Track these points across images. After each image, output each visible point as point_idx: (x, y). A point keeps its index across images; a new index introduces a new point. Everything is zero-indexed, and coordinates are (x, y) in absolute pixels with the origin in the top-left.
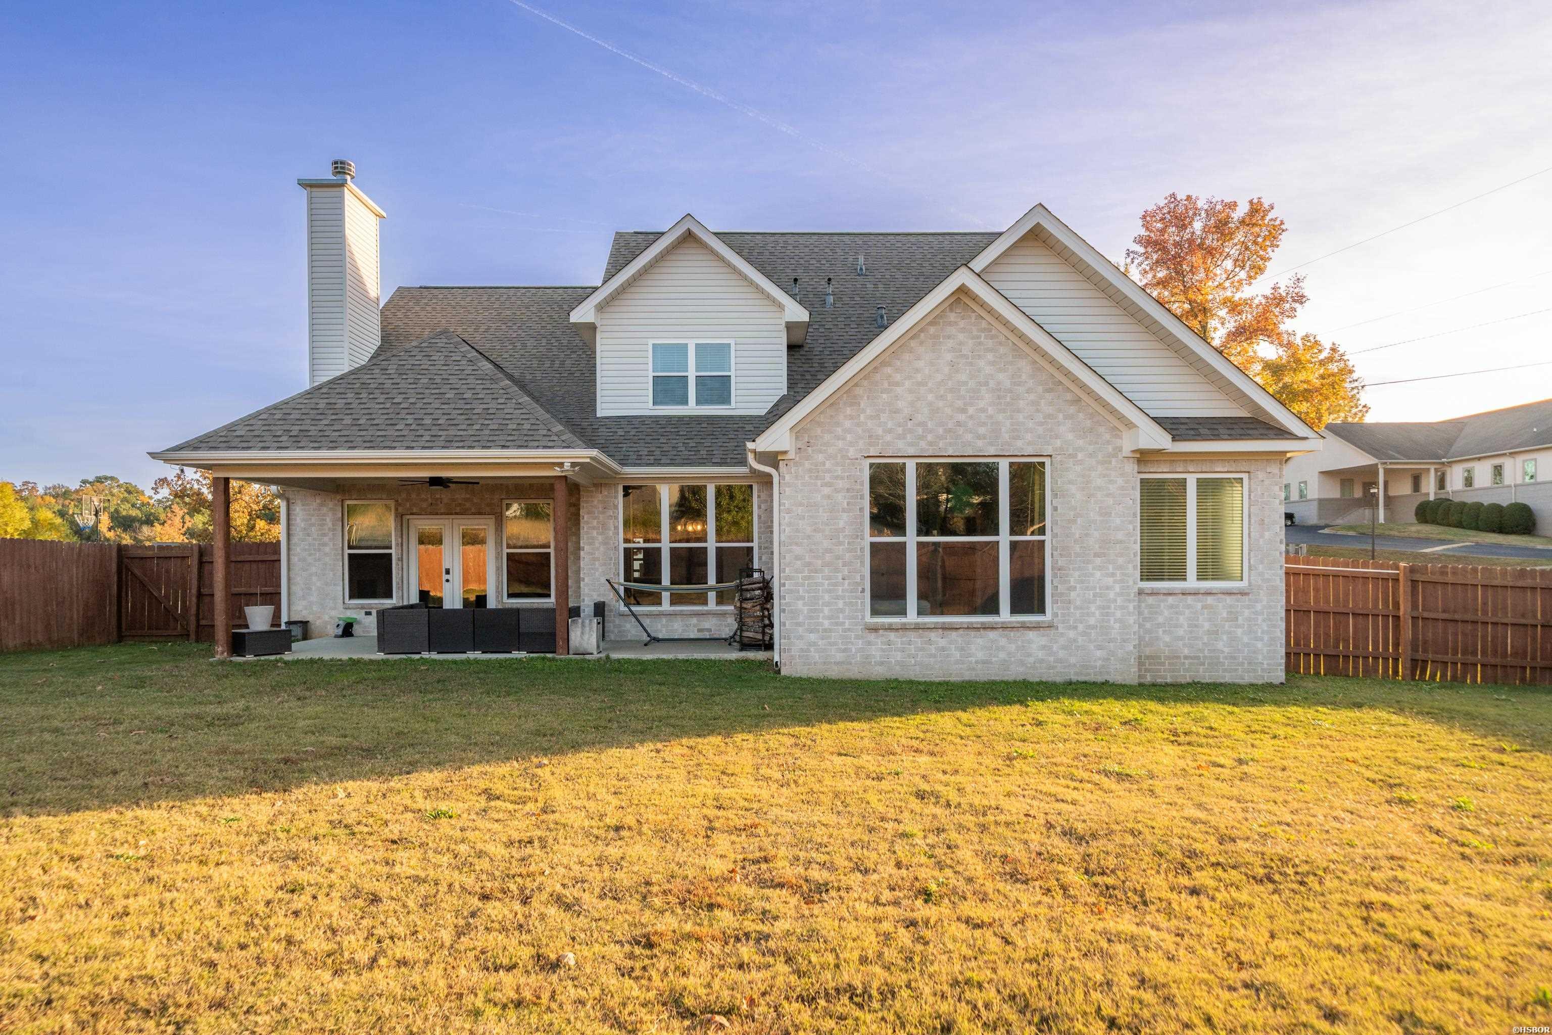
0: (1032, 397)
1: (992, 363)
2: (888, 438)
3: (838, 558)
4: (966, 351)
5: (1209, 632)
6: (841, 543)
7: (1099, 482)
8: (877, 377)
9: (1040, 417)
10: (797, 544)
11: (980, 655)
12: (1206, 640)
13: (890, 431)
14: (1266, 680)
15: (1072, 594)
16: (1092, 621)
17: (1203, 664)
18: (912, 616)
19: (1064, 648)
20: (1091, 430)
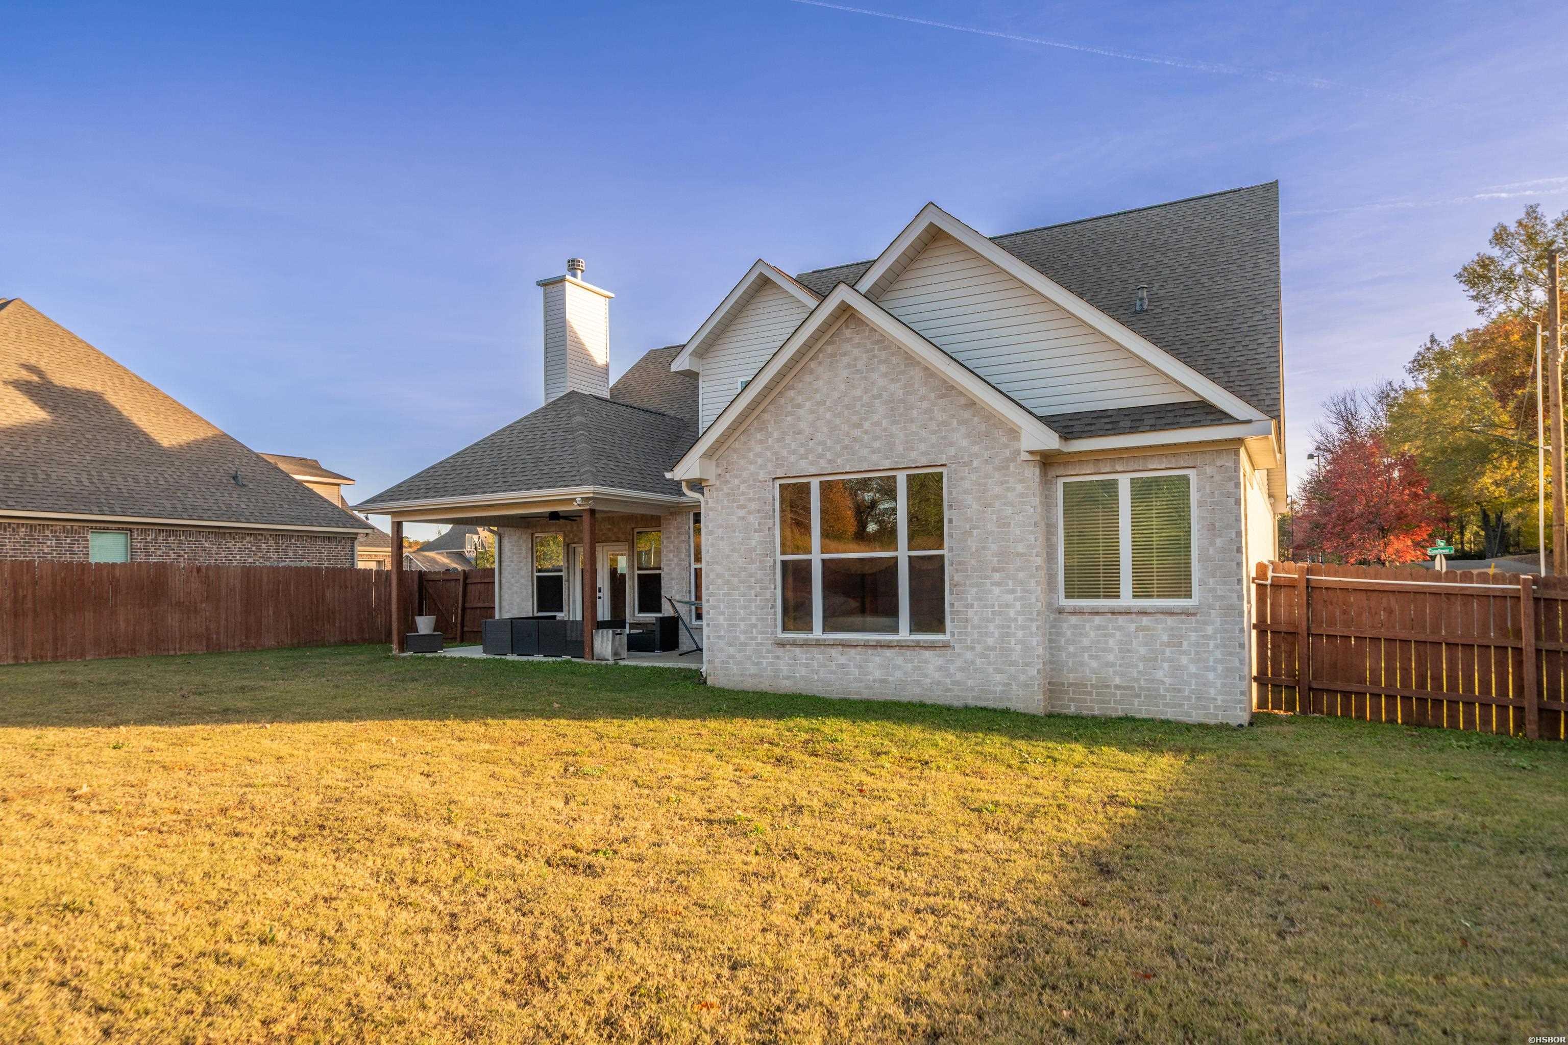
0: (925, 404)
1: (885, 375)
2: (793, 458)
3: (751, 576)
4: (860, 365)
5: (1145, 659)
6: (753, 562)
7: (997, 490)
8: (782, 401)
9: (933, 426)
10: (717, 563)
11: (878, 674)
12: (1141, 668)
13: (794, 452)
14: (1220, 719)
15: (969, 611)
16: (990, 642)
17: (1139, 696)
18: (817, 632)
19: (961, 669)
20: (987, 434)
